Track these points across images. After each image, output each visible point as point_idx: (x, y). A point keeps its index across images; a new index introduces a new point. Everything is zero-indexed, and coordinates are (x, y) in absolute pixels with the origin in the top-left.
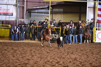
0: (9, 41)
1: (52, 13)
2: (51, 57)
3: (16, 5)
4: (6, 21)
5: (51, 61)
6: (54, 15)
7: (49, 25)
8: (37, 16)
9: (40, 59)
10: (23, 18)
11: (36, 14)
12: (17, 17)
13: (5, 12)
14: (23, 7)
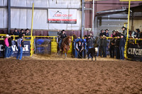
0: (72, 59)
1: (132, 18)
2: (132, 81)
3: (81, 9)
4: (68, 31)
5: (132, 87)
6: (134, 22)
7: (128, 35)
8: (111, 23)
9: (115, 84)
10: (90, 26)
11: (109, 20)
12: (82, 26)
13: (66, 18)
14: (91, 12)
